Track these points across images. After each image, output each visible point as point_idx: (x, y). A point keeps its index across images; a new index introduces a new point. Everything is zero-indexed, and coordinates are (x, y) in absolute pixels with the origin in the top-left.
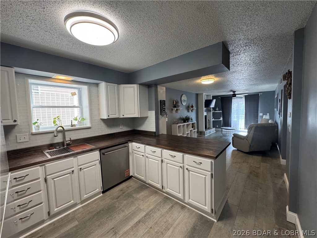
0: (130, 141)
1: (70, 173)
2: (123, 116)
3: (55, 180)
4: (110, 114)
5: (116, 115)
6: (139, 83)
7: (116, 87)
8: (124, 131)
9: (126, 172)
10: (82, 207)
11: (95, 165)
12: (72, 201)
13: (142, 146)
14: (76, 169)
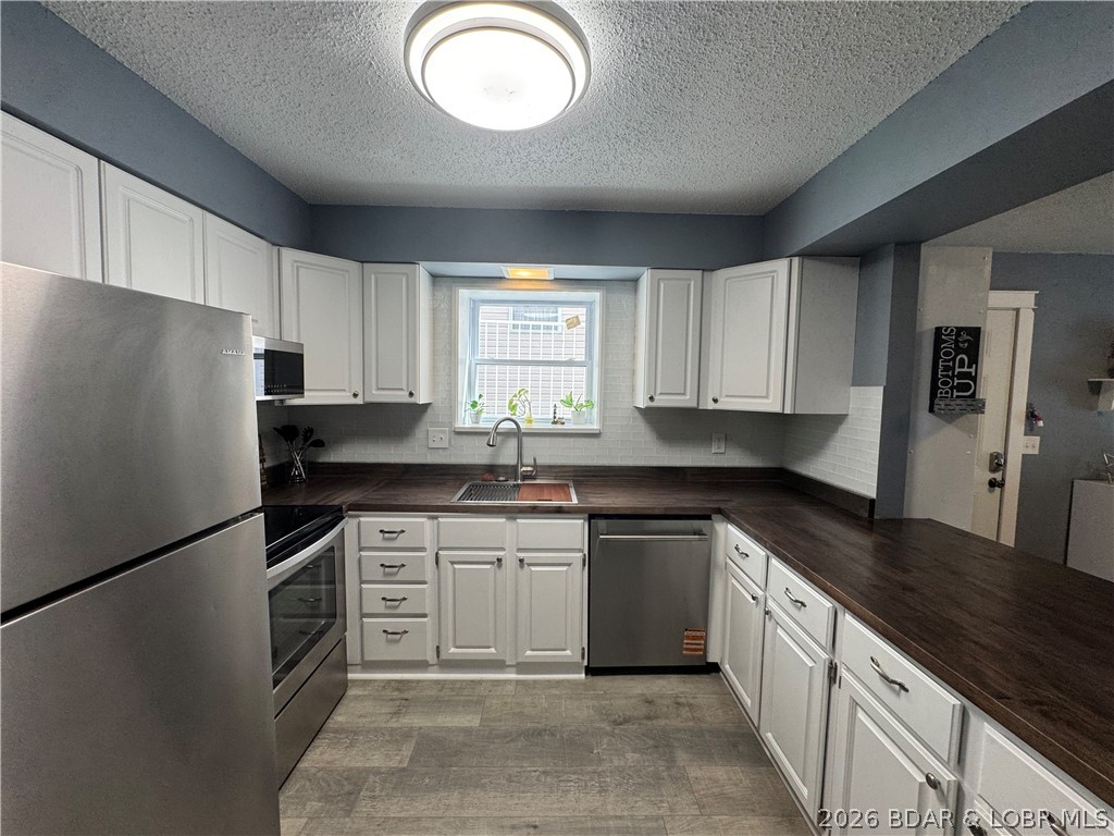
0: (719, 511)
1: (493, 563)
2: (715, 401)
3: (456, 566)
4: (658, 392)
5: (682, 397)
6: (796, 250)
7: (692, 283)
8: (727, 468)
9: (688, 637)
10: (518, 682)
11: (569, 565)
12: (493, 650)
13: (757, 551)
14: (510, 558)
